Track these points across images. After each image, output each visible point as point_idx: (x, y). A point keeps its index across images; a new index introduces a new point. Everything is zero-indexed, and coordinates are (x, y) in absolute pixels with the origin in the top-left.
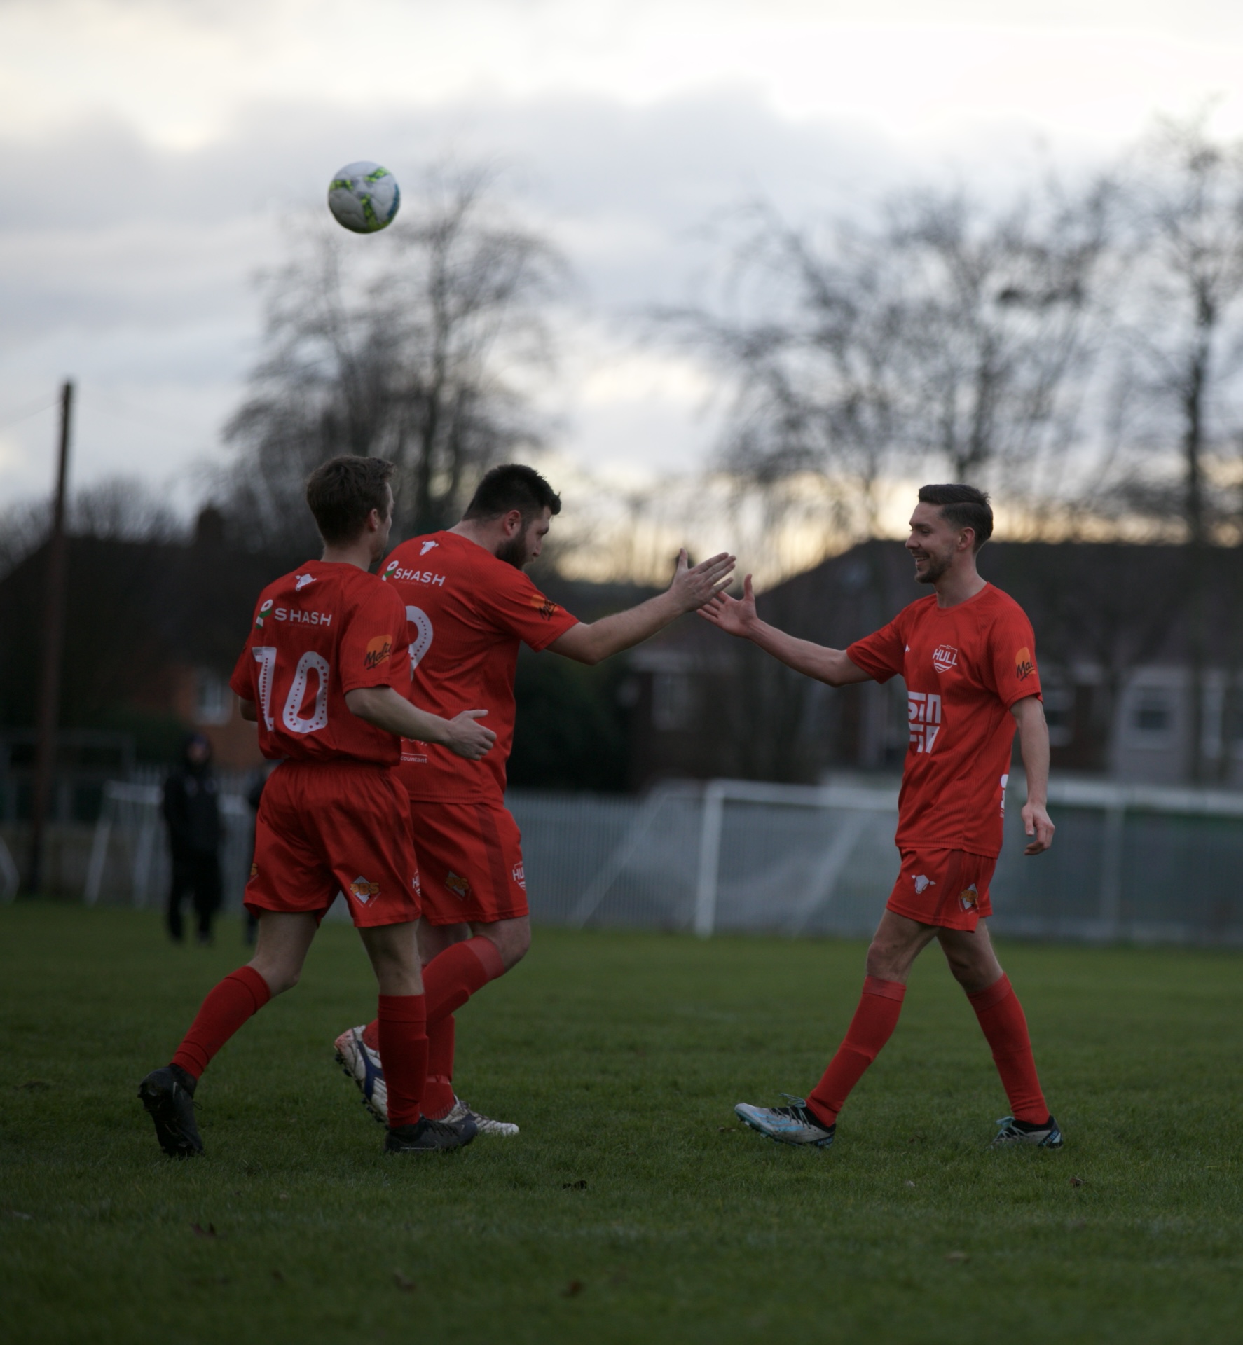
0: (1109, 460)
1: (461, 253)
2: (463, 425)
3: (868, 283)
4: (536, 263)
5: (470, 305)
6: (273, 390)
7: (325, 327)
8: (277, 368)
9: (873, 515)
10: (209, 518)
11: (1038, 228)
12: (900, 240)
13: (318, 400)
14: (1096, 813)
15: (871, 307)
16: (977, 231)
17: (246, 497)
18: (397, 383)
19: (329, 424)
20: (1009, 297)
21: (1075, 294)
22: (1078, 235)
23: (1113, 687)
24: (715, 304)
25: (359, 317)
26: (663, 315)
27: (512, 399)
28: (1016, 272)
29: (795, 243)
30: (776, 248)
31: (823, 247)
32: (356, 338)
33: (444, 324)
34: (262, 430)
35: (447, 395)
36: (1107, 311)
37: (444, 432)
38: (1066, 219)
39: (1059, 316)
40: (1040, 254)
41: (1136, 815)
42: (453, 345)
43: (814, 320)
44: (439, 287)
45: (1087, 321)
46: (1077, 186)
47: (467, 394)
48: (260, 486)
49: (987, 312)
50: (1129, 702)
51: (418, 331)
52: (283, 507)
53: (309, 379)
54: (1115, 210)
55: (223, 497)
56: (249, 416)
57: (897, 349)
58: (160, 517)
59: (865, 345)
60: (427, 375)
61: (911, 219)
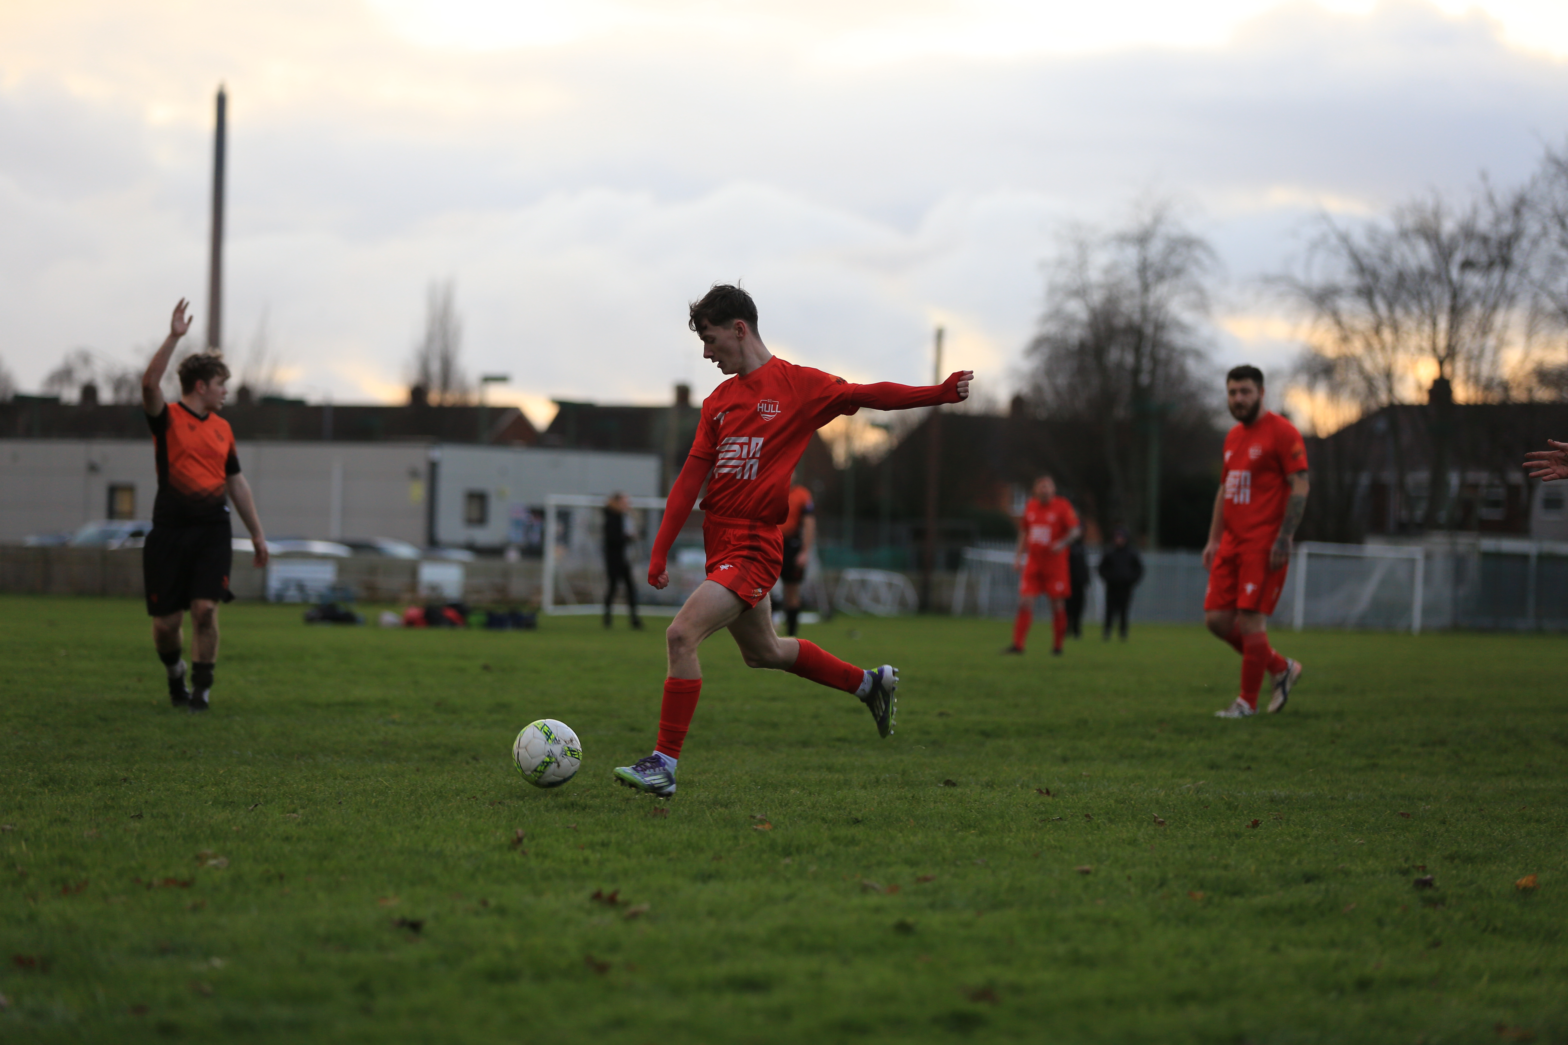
0: (1527, 355)
1: (1156, 249)
2: (1157, 344)
3: (1386, 259)
4: (1199, 253)
5: (1161, 277)
6: (1052, 328)
7: (1080, 292)
8: (1055, 314)
9: (1390, 390)
10: (1018, 402)
11: (1484, 224)
12: (1404, 235)
13: (1076, 334)
14: (1524, 558)
15: (1387, 273)
16: (1449, 227)
17: (1037, 389)
18: (1120, 322)
19: (1082, 347)
20: (1467, 265)
21: (1506, 263)
22: (1507, 228)
23: (1531, 485)
24: (1299, 274)
25: (1101, 286)
26: (1268, 280)
27: (1183, 328)
28: (1473, 250)
29: (1344, 239)
30: (1333, 241)
31: (1360, 240)
32: (1097, 298)
33: (1146, 288)
34: (1046, 350)
35: (1149, 330)
36: (1524, 272)
37: (1147, 349)
38: (1498, 220)
39: (1496, 275)
40: (1485, 240)
41: (1544, 558)
42: (1152, 299)
43: (1355, 281)
44: (1143, 268)
45: (1512, 279)
46: (1505, 200)
47: (1160, 327)
48: (1045, 383)
49: (1455, 273)
50: (1539, 494)
51: (1132, 293)
52: (1057, 393)
53: (1071, 321)
54: (1527, 214)
55: (1025, 388)
56: (1039, 343)
57: (1404, 296)
58: (990, 401)
59: (1384, 296)
60: (1137, 317)
61: (1410, 222)
